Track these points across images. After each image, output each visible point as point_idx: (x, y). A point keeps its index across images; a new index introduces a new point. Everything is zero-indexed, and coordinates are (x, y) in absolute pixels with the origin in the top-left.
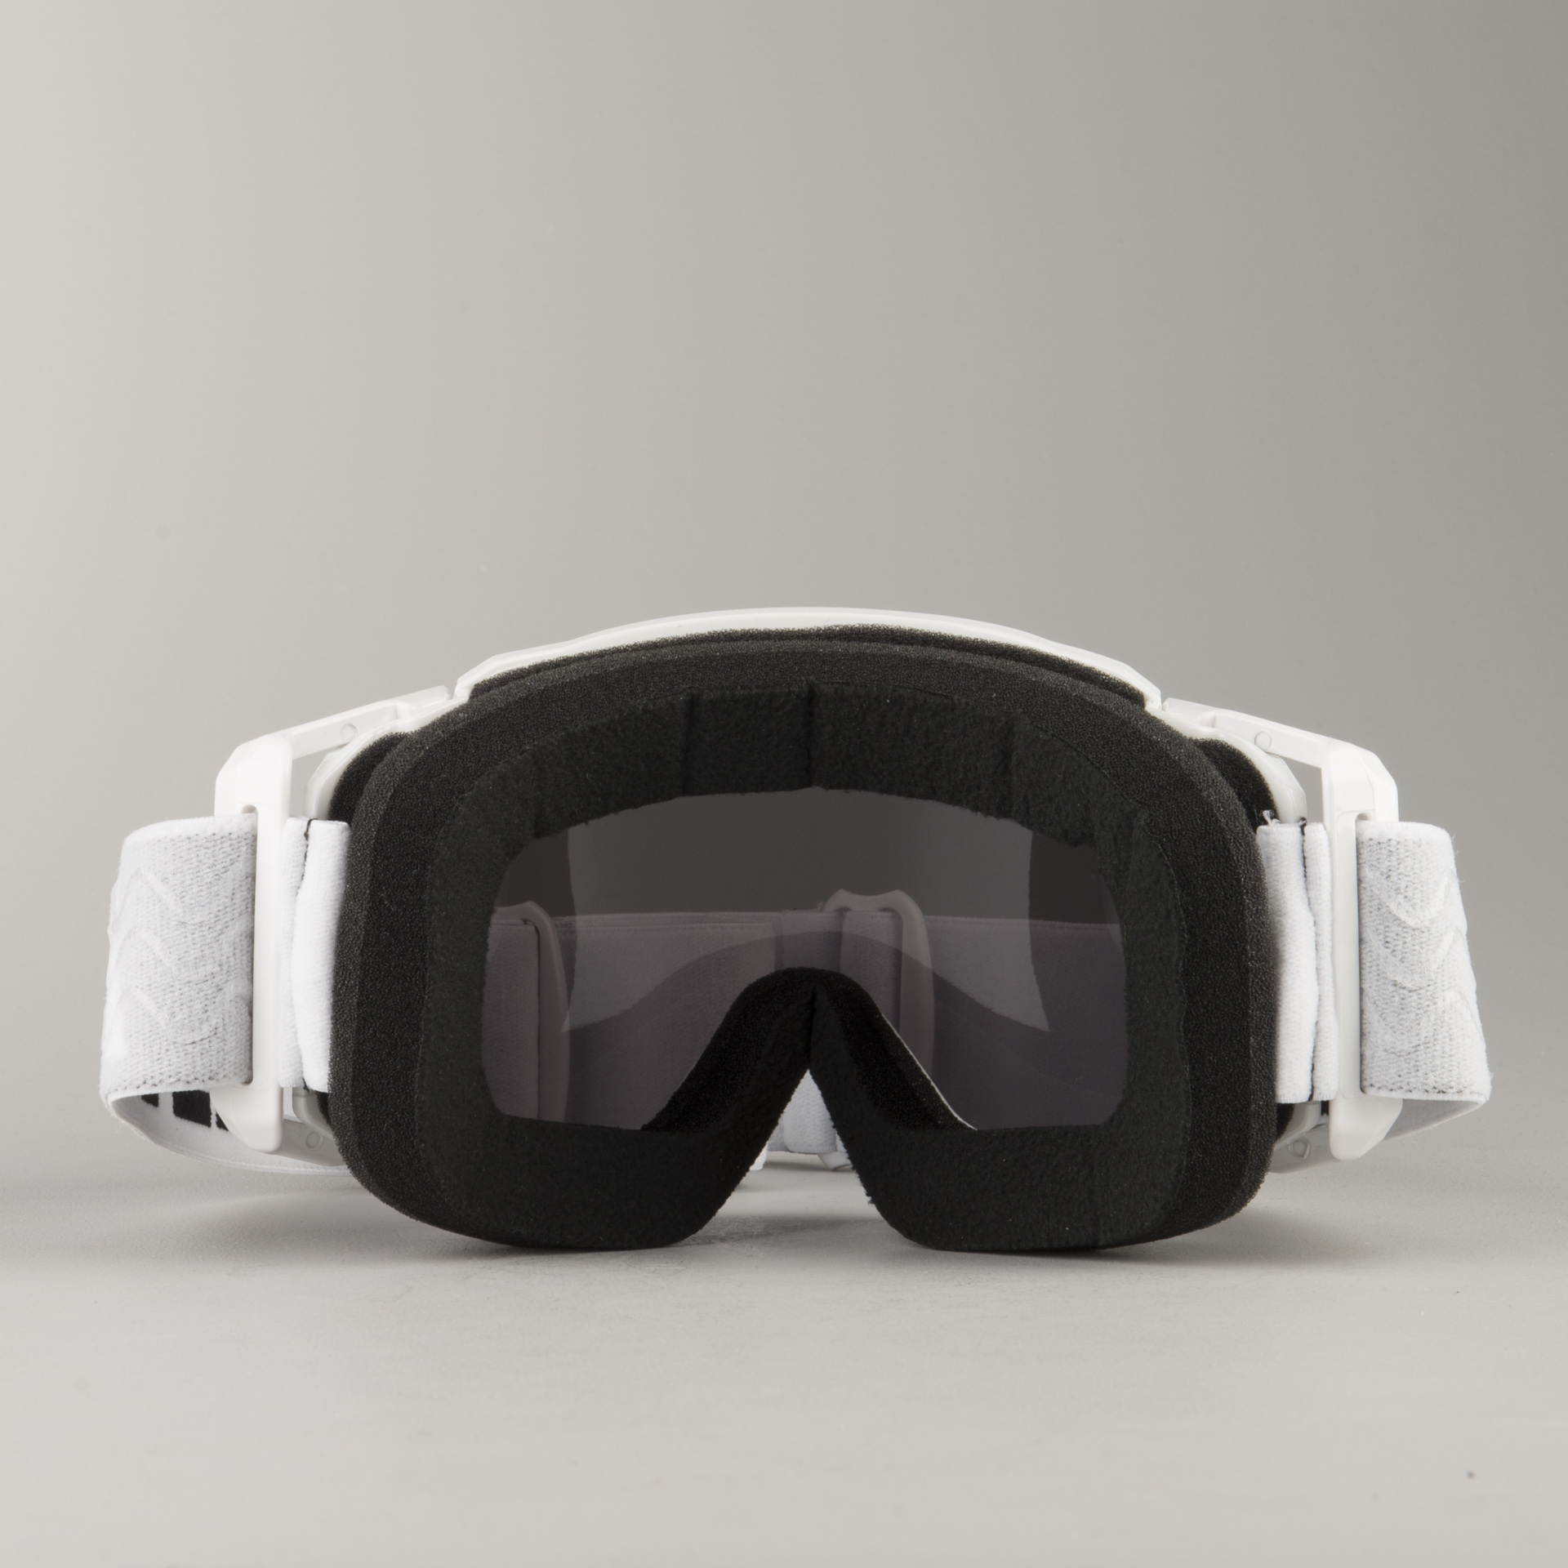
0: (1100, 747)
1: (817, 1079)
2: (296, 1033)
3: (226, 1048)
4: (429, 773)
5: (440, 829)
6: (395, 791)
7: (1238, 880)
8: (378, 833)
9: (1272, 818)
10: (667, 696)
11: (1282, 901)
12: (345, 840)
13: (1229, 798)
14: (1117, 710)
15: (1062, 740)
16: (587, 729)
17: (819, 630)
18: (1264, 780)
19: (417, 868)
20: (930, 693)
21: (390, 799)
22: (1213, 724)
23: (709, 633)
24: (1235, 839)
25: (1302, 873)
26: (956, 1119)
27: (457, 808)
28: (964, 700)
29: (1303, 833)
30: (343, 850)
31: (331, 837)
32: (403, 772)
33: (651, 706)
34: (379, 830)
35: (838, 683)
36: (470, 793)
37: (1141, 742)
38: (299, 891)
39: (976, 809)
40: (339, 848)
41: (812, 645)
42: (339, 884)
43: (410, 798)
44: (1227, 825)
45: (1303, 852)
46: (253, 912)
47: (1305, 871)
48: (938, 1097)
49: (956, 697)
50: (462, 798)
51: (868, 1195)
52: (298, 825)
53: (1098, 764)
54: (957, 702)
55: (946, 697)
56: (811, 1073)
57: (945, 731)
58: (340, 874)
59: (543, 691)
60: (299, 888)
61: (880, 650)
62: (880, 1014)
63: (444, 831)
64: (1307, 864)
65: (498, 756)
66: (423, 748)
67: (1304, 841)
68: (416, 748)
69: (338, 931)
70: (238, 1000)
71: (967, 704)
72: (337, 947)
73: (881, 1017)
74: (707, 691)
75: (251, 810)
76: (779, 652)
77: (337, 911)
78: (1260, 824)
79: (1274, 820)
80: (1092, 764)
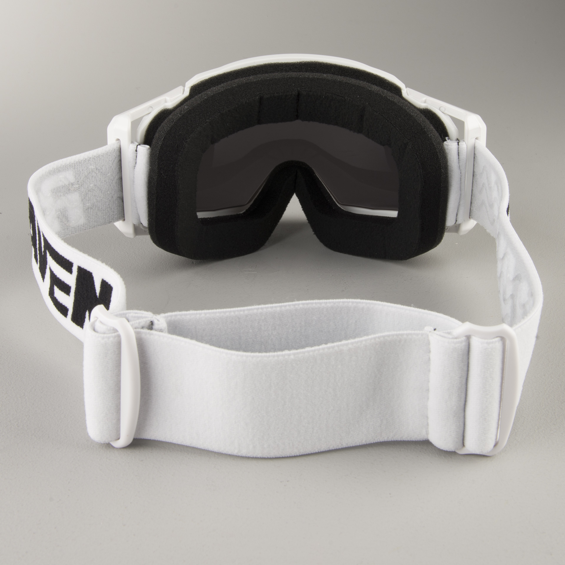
0: (395, 118)
1: (297, 196)
2: (137, 209)
3: (114, 214)
4: (175, 131)
5: (179, 152)
6: (164, 137)
7: (440, 165)
8: (159, 152)
9: (448, 139)
10: (253, 97)
11: (451, 167)
12: (149, 153)
13: (437, 137)
14: (398, 103)
15: (383, 116)
16: (227, 111)
17: (298, 62)
18: (444, 125)
19: (172, 165)
20: (337, 95)
21: (163, 141)
22: (425, 102)
23: (264, 64)
24: (439, 151)
25: (458, 158)
26: (338, 206)
27: (185, 145)
28: (349, 99)
29: (458, 145)
30: (148, 156)
31: (144, 150)
32: (167, 130)
33: (248, 101)
34: (159, 151)
35: (308, 91)
36: (189, 140)
37: (408, 116)
38: (135, 168)
39: (351, 130)
40: (147, 155)
41: (297, 74)
42: (148, 167)
43: (169, 141)
44: (437, 147)
45: (458, 151)
46: (121, 171)
47: (459, 157)
48: (332, 199)
49: (346, 97)
50: (186, 142)
51: (313, 231)
52: (133, 147)
53: (395, 126)
54: (346, 99)
55: (343, 97)
56: (296, 194)
57: (342, 107)
58: (148, 163)
59: (213, 96)
60: (135, 167)
61: (319, 76)
62: (315, 174)
63: (181, 154)
64: (459, 155)
65: (198, 124)
66: (173, 121)
67: (459, 147)
68: (171, 121)
69: (148, 181)
70: (118, 199)
71: (350, 100)
72: (148, 186)
73: (316, 175)
74: (265, 95)
75: (118, 140)
76: (287, 77)
77: (148, 175)
78: (445, 141)
79: (449, 140)
80: (393, 125)
